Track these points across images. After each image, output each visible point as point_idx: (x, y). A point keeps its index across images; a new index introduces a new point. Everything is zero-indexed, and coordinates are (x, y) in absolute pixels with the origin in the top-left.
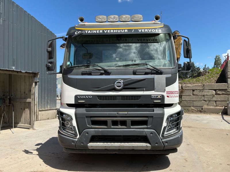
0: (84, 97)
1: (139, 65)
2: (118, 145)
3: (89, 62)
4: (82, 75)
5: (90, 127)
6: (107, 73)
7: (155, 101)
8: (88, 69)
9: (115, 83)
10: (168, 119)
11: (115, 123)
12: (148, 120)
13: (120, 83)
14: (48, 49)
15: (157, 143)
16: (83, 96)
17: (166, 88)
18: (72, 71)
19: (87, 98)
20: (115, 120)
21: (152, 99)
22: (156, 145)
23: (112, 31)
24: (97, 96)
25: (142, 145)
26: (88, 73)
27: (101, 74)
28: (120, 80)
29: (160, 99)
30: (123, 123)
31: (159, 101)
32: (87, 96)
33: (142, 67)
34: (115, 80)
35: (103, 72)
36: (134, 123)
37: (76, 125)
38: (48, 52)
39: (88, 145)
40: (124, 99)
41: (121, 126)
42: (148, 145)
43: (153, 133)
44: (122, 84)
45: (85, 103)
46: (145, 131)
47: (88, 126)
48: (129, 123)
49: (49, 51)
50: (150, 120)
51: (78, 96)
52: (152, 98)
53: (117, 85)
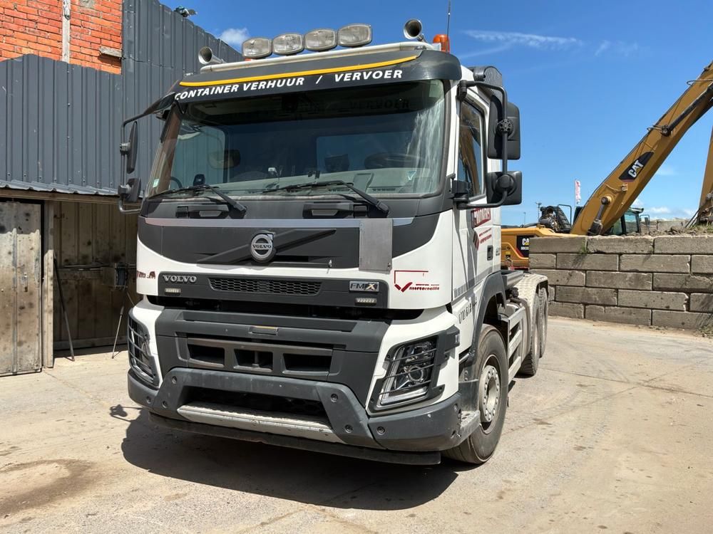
0: (179, 280)
1: (330, 187)
2: (248, 421)
3: (200, 180)
4: (178, 217)
5: (185, 362)
6: (234, 211)
7: (359, 300)
8: (193, 199)
9: (254, 243)
10: (389, 356)
11: (245, 357)
12: (330, 355)
13: (264, 241)
14: (124, 145)
15: (348, 427)
16: (176, 277)
17: (393, 259)
18: (158, 205)
19: (185, 283)
20: (242, 348)
21: (350, 292)
22: (348, 431)
23: (262, 85)
24: (210, 278)
25: (308, 428)
26: (190, 210)
27: (223, 215)
28: (266, 234)
29: (376, 293)
30: (266, 359)
31: (371, 301)
32: (184, 277)
33: (337, 192)
34: (253, 232)
35: (225, 208)
36: (294, 362)
37: (157, 353)
38: (123, 153)
39: (178, 410)
40: (277, 291)
41: (261, 366)
42: (326, 429)
43: (338, 395)
44: (271, 244)
45: (180, 296)
46: (315, 387)
47: (180, 358)
48: (278, 360)
49: (124, 150)
50: (336, 355)
51: (165, 277)
52: (351, 289)
53: (256, 248)
